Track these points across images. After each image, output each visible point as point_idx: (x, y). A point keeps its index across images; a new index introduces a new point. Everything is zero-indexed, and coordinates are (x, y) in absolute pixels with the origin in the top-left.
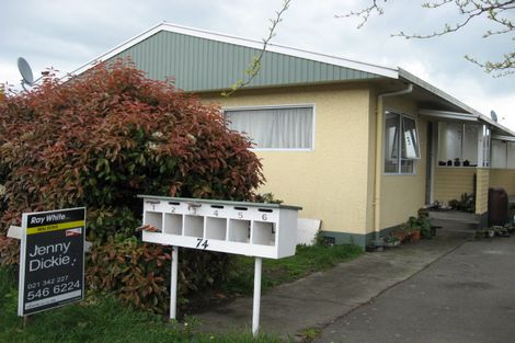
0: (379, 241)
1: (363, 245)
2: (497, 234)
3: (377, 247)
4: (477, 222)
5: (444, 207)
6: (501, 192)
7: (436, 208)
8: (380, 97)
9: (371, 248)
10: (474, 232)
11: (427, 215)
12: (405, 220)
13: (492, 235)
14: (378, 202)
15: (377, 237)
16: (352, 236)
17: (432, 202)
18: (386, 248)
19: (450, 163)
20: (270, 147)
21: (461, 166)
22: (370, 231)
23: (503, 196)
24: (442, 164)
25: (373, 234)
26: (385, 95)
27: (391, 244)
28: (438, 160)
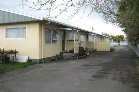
0: (43, 61)
1: (38, 62)
2: (79, 58)
3: (42, 62)
4: (74, 55)
5: (68, 52)
6: (82, 48)
7: (66, 52)
8: (42, 25)
9: (41, 62)
10: (72, 58)
11: (62, 54)
12: (54, 55)
13: (78, 58)
14: (42, 51)
15: (43, 60)
16: (36, 60)
17: (65, 51)
18: (45, 62)
19: (69, 41)
20: (17, 38)
21: (72, 41)
22: (41, 58)
23: (83, 48)
24: (67, 41)
25: (42, 59)
26: (44, 24)
27: (47, 61)
28: (67, 40)
